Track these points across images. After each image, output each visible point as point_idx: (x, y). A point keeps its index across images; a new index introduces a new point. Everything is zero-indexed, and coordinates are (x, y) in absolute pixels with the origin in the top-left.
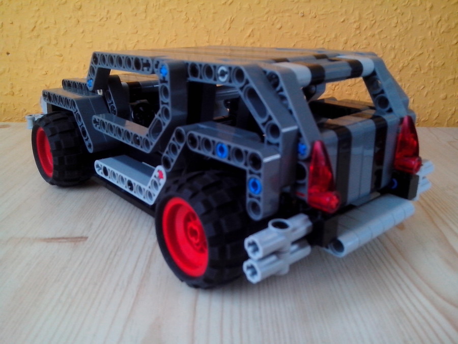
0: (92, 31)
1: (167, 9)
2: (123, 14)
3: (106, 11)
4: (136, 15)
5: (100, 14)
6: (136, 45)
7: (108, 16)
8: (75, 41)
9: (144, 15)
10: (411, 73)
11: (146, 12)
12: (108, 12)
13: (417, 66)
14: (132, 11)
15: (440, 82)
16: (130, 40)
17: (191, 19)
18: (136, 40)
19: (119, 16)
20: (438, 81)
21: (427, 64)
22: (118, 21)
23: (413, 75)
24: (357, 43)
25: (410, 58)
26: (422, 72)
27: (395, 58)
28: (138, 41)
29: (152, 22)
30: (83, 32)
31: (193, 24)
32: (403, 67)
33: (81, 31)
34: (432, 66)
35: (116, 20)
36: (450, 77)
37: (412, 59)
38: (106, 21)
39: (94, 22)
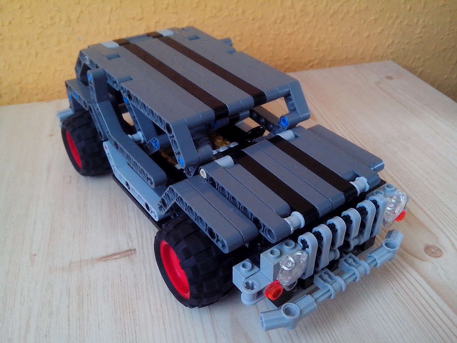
0: (31, 5)
6: (80, 15)
8: (13, 18)
10: (341, 17)
13: (345, 11)
15: (364, 23)
16: (72, 11)
20: (363, 22)
21: (353, 9)
23: (342, 19)
25: (340, 4)
26: (350, 15)
27: (326, 5)
28: (82, 12)
30: (21, 8)
32: (334, 13)
33: (18, 6)
34: (358, 9)
36: (372, 18)
37: (341, 5)
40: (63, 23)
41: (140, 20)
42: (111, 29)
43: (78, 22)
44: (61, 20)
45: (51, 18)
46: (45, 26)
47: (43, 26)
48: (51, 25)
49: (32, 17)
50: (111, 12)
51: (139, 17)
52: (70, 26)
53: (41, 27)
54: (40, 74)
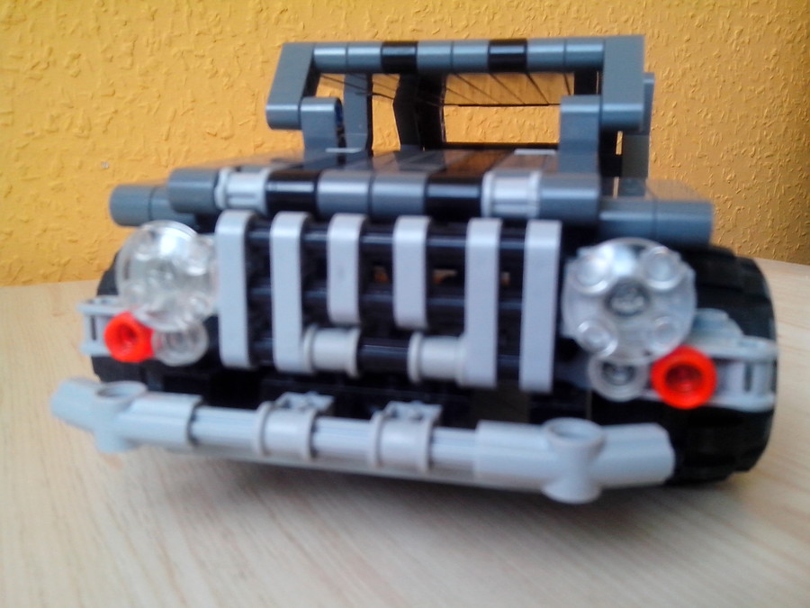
0: (14, 88)
1: (175, 50)
2: (83, 58)
3: (46, 47)
4: (111, 60)
5: (32, 56)
6: (112, 118)
7: (51, 59)
9: (129, 61)
11: (132, 54)
12: (51, 51)
14: (104, 51)
16: (98, 109)
17: (222, 71)
18: (113, 110)
19: (76, 62)
22: (71, 72)
24: (486, 119)
28: (116, 112)
29: (145, 73)
31: (226, 80)
35: (68, 67)
38: (46, 68)
39: (17, 71)
40: (75, 130)
41: (226, 139)
42: (169, 151)
43: (105, 132)
44: (71, 124)
45: (53, 119)
46: (37, 134)
47: (33, 133)
48: (50, 132)
49: (12, 113)
50: (173, 119)
51: (225, 134)
52: (88, 137)
53: (28, 135)
54: (10, 234)
